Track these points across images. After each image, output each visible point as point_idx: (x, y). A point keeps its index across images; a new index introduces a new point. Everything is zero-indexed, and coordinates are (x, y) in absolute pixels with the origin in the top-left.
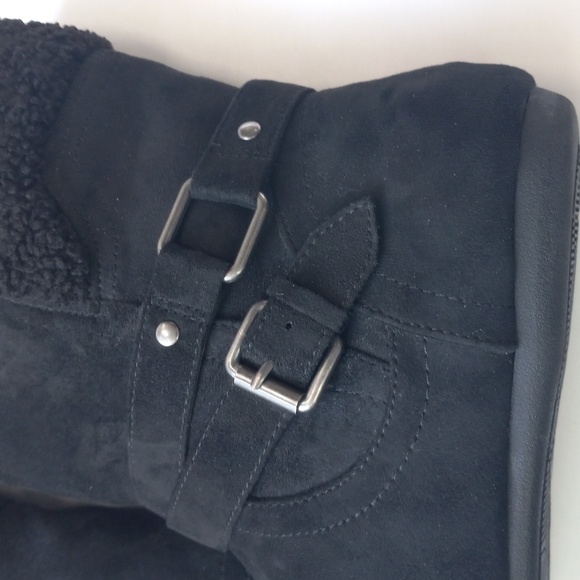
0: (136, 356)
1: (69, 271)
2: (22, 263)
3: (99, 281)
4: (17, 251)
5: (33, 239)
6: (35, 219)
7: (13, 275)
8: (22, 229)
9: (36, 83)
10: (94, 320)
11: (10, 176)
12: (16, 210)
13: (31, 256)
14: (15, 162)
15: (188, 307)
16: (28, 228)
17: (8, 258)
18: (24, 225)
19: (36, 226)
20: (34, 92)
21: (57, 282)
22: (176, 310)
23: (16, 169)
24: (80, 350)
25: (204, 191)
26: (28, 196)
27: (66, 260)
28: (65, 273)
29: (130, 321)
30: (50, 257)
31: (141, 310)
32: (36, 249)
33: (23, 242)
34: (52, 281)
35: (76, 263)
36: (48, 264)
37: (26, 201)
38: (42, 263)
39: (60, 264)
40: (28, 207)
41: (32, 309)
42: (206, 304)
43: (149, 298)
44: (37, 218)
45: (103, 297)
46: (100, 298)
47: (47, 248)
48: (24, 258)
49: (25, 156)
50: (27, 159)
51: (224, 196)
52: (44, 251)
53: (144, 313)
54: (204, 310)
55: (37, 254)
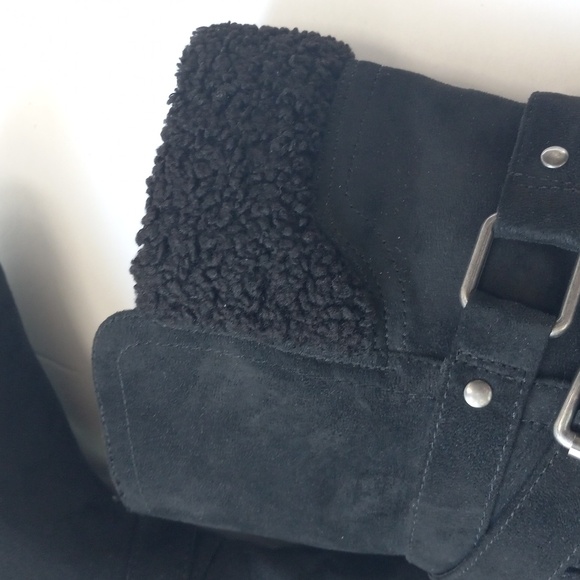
0: (437, 417)
1: (357, 322)
2: (302, 313)
3: (386, 331)
4: (297, 300)
5: (315, 286)
6: (316, 264)
7: (293, 326)
8: (302, 276)
9: (298, 106)
10: (382, 374)
11: (284, 216)
12: (293, 254)
13: (313, 305)
14: (288, 200)
15: (504, 366)
16: (309, 274)
17: (286, 307)
18: (304, 271)
19: (319, 272)
20: (297, 116)
21: (345, 335)
22: (487, 368)
23: (289, 207)
24: (364, 405)
25: (514, 230)
26: (306, 239)
27: (354, 309)
28: (353, 324)
29: (427, 376)
30: (337, 307)
31: (444, 365)
32: (319, 297)
33: (304, 290)
34: (340, 332)
35: (364, 313)
36: (333, 314)
37: (305, 245)
38: (327, 313)
39: (347, 315)
40: (307, 251)
41: (305, 359)
42: (527, 363)
43: (454, 354)
44: (319, 263)
45: (391, 347)
46: (386, 349)
47: (332, 297)
48: (307, 308)
49: (296, 192)
50: (299, 195)
51: (539, 236)
52: (328, 300)
53: (448, 370)
54: (525, 369)
55: (321, 302)
